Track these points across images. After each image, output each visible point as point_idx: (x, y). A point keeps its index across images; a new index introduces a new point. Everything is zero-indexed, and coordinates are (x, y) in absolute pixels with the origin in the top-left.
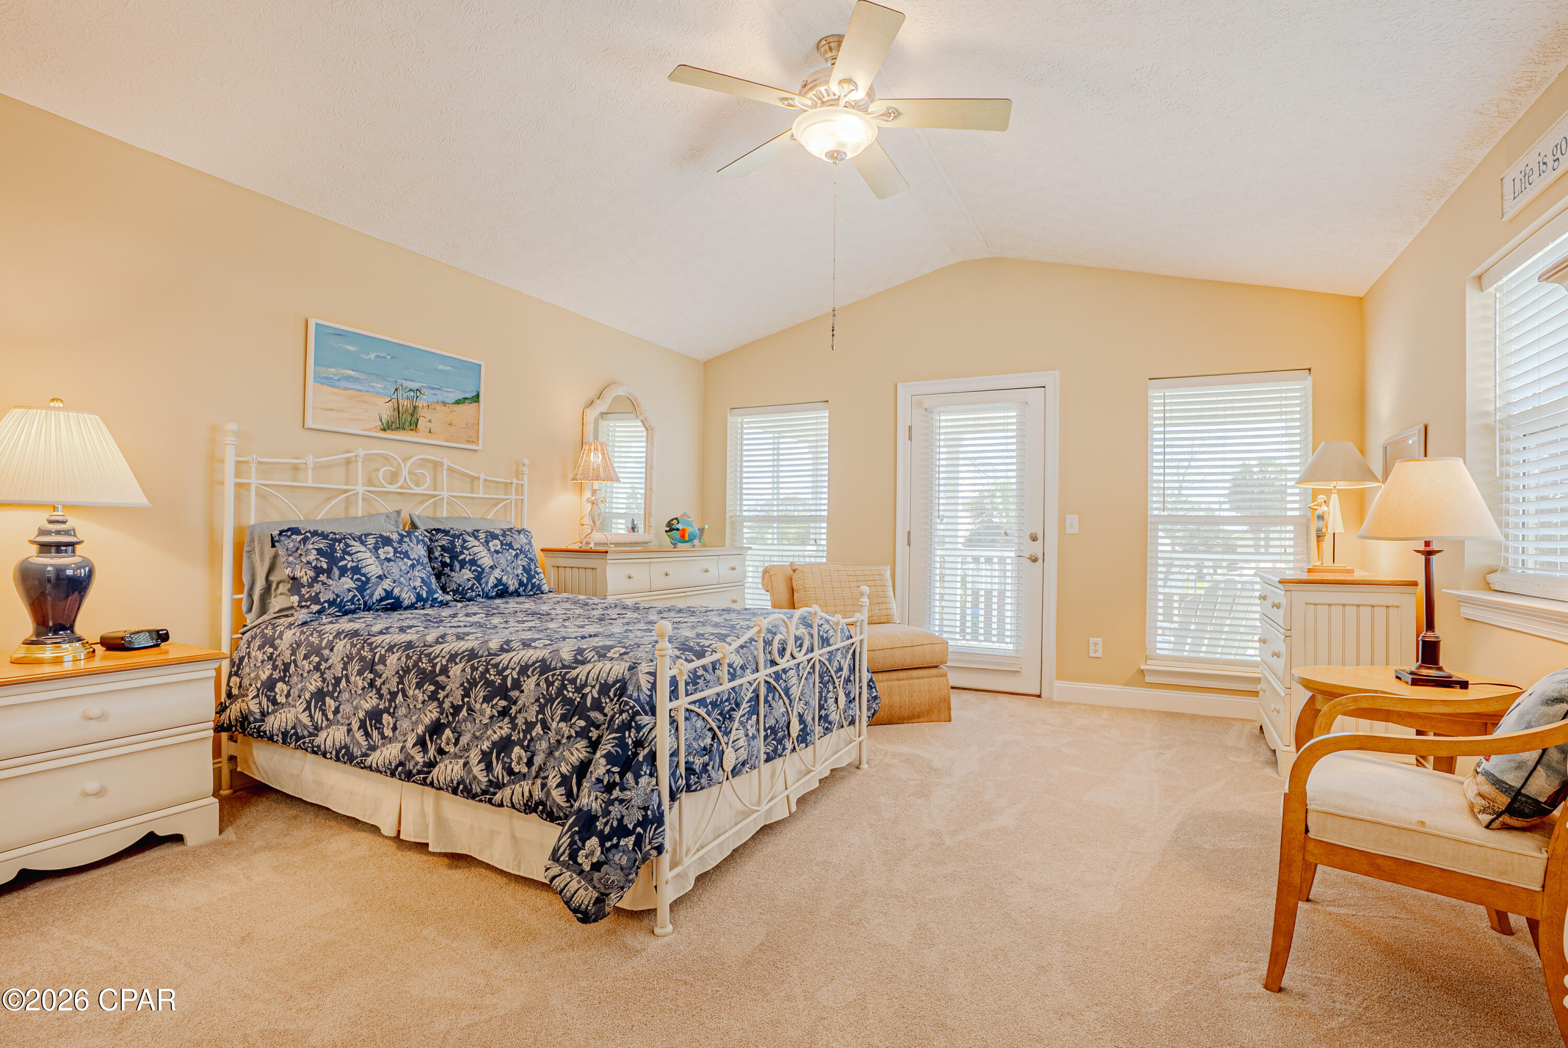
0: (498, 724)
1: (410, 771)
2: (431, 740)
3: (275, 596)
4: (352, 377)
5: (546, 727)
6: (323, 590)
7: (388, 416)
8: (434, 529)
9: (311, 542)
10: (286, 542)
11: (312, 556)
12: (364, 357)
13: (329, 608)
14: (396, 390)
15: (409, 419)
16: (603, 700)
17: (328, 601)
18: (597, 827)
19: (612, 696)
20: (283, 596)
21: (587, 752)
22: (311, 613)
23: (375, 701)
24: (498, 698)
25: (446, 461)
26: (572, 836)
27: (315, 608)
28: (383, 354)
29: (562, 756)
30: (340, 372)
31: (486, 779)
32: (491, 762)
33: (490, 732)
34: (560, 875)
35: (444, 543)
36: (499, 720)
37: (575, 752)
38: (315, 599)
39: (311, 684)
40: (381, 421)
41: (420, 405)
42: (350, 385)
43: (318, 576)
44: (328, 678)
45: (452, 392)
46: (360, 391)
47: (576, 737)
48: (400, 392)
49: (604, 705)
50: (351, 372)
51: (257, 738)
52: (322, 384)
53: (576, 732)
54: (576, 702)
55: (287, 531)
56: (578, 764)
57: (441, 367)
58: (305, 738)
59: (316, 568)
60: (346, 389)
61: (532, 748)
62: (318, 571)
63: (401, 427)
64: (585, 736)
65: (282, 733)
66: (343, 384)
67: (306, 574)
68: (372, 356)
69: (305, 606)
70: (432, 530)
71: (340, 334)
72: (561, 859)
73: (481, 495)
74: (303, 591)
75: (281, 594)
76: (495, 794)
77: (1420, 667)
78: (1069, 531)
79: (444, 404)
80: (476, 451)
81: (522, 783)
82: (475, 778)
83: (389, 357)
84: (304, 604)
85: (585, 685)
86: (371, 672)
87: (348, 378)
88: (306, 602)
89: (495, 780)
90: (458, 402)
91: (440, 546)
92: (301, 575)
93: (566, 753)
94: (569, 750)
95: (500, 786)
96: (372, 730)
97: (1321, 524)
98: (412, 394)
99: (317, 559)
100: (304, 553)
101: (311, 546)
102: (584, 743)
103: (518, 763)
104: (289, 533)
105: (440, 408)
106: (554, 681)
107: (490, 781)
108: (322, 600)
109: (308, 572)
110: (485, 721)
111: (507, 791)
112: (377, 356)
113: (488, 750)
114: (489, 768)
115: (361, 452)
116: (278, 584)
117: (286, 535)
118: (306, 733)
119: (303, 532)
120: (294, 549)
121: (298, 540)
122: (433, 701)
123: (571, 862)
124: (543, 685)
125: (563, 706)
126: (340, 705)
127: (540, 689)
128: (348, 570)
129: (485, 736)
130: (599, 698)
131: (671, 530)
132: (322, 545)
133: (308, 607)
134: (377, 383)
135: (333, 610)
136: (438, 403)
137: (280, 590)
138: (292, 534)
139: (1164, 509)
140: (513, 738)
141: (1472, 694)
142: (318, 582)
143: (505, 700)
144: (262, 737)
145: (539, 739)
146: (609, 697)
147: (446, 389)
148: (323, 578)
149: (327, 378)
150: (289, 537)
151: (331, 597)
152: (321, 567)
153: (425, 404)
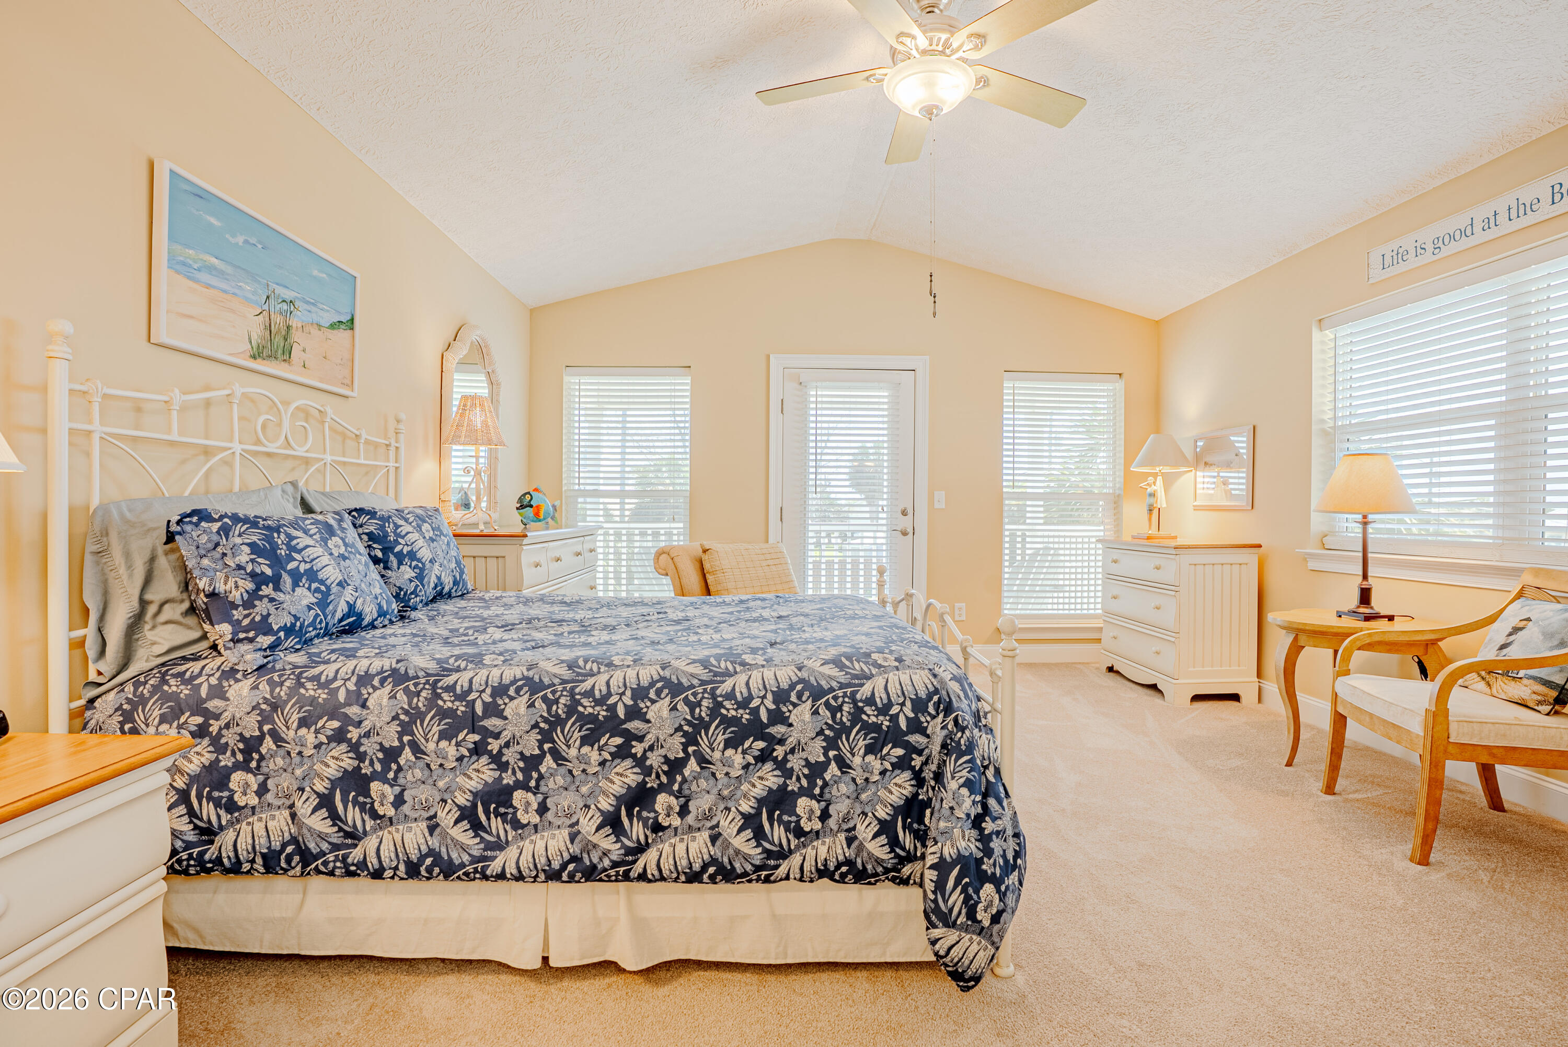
0: (758, 774)
1: (594, 867)
2: (630, 816)
3: (154, 627)
4: (216, 269)
5: (843, 765)
6: (272, 611)
7: (258, 336)
8: (356, 510)
9: (237, 532)
10: (194, 534)
11: (244, 556)
12: (231, 239)
13: (286, 638)
14: (268, 297)
15: (282, 345)
16: (923, 719)
17: (284, 628)
18: (986, 871)
19: (933, 712)
20: (170, 626)
21: (912, 785)
22: (260, 649)
23: (489, 775)
24: (752, 739)
25: (329, 410)
26: (964, 890)
27: (265, 641)
28: (253, 240)
29: (876, 799)
30: (201, 256)
31: (759, 850)
32: (761, 826)
33: (745, 787)
34: (958, 942)
35: (372, 528)
36: (757, 768)
37: (895, 789)
38: (264, 627)
39: (328, 766)
40: (251, 342)
41: (294, 325)
42: (214, 281)
43: (258, 588)
44: (370, 752)
45: (328, 311)
46: (225, 291)
47: (893, 771)
48: (272, 301)
49: (925, 724)
50: (214, 261)
51: (198, 873)
52: (178, 272)
53: (892, 764)
54: (884, 727)
55: (189, 515)
56: (902, 802)
57: (315, 273)
58: (325, 854)
59: (253, 575)
60: (209, 286)
61: (827, 796)
62: (259, 579)
63: (272, 356)
64: (906, 766)
65: (264, 856)
66: (204, 277)
67: (237, 587)
68: (240, 240)
69: (246, 638)
70: (352, 511)
71: (200, 195)
72: (959, 922)
73: (362, 461)
74: (237, 614)
75: (166, 623)
76: (777, 867)
77: (1358, 607)
78: (937, 506)
79: (319, 326)
80: (346, 397)
81: (815, 843)
82: (737, 852)
83: (260, 246)
84: (242, 635)
85: (889, 705)
86: (473, 731)
87: (211, 269)
88: (247, 631)
89: (774, 849)
90: (333, 326)
91: (366, 534)
92: (228, 587)
93: (882, 793)
94: (886, 788)
95: (783, 854)
96: (489, 819)
97: (1152, 500)
98: (285, 306)
99: (252, 561)
100: (229, 552)
101: (238, 540)
102: (907, 775)
103: (810, 819)
104: (195, 519)
105: (314, 331)
106: (842, 705)
107: (766, 851)
108: (275, 627)
109: (241, 583)
110: (735, 773)
111: (796, 860)
112: (246, 242)
113: (752, 811)
114: (759, 835)
115: (239, 390)
116: (162, 606)
117: (190, 522)
118: (325, 846)
119: (216, 517)
120: (210, 546)
121: (215, 530)
122: (623, 758)
123: (969, 923)
124: (825, 713)
125: (866, 735)
126: (403, 790)
127: (820, 718)
128: (302, 576)
129: (739, 793)
130: (917, 718)
131: (522, 507)
132: (254, 537)
133: (251, 640)
134: (246, 283)
135: (291, 642)
136: (312, 324)
137: (165, 616)
138: (201, 520)
139: (1013, 487)
140: (790, 788)
141: (1399, 625)
142: (261, 598)
143: (763, 740)
144: (209, 871)
145: (835, 782)
146: (929, 714)
147: (321, 306)
148: (267, 590)
149: (184, 264)
150: (197, 525)
151: (288, 620)
152: (263, 573)
153: (300, 325)
